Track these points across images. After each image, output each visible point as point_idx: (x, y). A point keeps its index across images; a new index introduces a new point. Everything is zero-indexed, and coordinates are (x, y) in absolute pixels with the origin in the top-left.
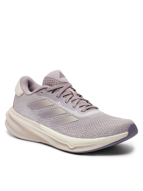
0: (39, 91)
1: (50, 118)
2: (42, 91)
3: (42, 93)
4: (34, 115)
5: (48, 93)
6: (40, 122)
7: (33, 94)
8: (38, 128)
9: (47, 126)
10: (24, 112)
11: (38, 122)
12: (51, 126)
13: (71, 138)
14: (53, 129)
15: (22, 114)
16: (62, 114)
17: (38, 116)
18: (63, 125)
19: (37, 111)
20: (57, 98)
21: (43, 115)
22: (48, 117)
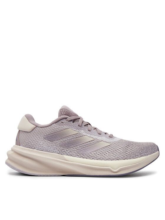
0: (59, 121)
1: (76, 147)
2: (62, 121)
3: (63, 123)
4: (55, 146)
5: (69, 123)
6: (62, 153)
7: (53, 125)
8: (61, 159)
9: (73, 156)
10: (40, 146)
11: (59, 153)
12: (78, 155)
13: (111, 161)
14: (82, 157)
15: (37, 148)
16: (89, 142)
17: (60, 147)
18: (95, 151)
19: (58, 142)
20: (79, 127)
21: (67, 145)
22: (73, 146)
